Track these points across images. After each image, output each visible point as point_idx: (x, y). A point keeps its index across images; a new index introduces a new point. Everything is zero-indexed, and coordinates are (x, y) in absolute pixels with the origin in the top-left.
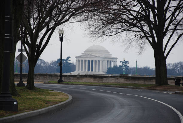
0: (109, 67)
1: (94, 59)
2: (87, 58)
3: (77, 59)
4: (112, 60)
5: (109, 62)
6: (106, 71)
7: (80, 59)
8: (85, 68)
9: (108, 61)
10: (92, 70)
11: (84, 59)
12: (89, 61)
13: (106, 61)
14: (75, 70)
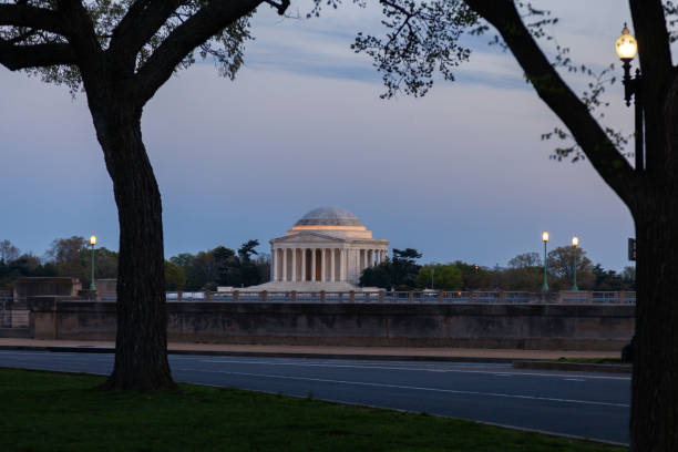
0: (366, 266)
1: (323, 246)
2: (305, 242)
3: (275, 248)
4: (373, 248)
5: (366, 254)
6: (359, 282)
7: (284, 246)
8: (299, 273)
9: (362, 252)
10: (319, 278)
11: (293, 247)
12: (309, 252)
13: (358, 252)
14: (268, 279)
